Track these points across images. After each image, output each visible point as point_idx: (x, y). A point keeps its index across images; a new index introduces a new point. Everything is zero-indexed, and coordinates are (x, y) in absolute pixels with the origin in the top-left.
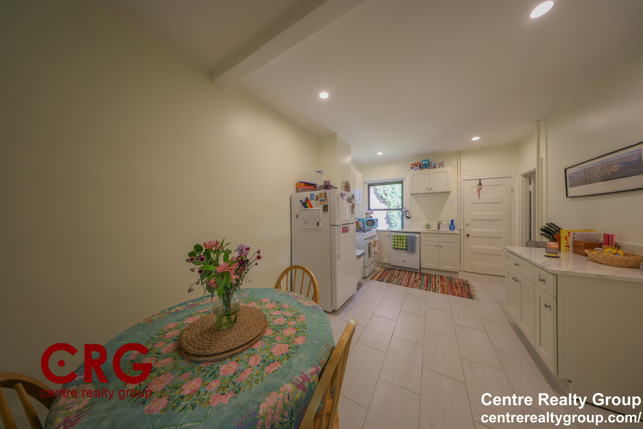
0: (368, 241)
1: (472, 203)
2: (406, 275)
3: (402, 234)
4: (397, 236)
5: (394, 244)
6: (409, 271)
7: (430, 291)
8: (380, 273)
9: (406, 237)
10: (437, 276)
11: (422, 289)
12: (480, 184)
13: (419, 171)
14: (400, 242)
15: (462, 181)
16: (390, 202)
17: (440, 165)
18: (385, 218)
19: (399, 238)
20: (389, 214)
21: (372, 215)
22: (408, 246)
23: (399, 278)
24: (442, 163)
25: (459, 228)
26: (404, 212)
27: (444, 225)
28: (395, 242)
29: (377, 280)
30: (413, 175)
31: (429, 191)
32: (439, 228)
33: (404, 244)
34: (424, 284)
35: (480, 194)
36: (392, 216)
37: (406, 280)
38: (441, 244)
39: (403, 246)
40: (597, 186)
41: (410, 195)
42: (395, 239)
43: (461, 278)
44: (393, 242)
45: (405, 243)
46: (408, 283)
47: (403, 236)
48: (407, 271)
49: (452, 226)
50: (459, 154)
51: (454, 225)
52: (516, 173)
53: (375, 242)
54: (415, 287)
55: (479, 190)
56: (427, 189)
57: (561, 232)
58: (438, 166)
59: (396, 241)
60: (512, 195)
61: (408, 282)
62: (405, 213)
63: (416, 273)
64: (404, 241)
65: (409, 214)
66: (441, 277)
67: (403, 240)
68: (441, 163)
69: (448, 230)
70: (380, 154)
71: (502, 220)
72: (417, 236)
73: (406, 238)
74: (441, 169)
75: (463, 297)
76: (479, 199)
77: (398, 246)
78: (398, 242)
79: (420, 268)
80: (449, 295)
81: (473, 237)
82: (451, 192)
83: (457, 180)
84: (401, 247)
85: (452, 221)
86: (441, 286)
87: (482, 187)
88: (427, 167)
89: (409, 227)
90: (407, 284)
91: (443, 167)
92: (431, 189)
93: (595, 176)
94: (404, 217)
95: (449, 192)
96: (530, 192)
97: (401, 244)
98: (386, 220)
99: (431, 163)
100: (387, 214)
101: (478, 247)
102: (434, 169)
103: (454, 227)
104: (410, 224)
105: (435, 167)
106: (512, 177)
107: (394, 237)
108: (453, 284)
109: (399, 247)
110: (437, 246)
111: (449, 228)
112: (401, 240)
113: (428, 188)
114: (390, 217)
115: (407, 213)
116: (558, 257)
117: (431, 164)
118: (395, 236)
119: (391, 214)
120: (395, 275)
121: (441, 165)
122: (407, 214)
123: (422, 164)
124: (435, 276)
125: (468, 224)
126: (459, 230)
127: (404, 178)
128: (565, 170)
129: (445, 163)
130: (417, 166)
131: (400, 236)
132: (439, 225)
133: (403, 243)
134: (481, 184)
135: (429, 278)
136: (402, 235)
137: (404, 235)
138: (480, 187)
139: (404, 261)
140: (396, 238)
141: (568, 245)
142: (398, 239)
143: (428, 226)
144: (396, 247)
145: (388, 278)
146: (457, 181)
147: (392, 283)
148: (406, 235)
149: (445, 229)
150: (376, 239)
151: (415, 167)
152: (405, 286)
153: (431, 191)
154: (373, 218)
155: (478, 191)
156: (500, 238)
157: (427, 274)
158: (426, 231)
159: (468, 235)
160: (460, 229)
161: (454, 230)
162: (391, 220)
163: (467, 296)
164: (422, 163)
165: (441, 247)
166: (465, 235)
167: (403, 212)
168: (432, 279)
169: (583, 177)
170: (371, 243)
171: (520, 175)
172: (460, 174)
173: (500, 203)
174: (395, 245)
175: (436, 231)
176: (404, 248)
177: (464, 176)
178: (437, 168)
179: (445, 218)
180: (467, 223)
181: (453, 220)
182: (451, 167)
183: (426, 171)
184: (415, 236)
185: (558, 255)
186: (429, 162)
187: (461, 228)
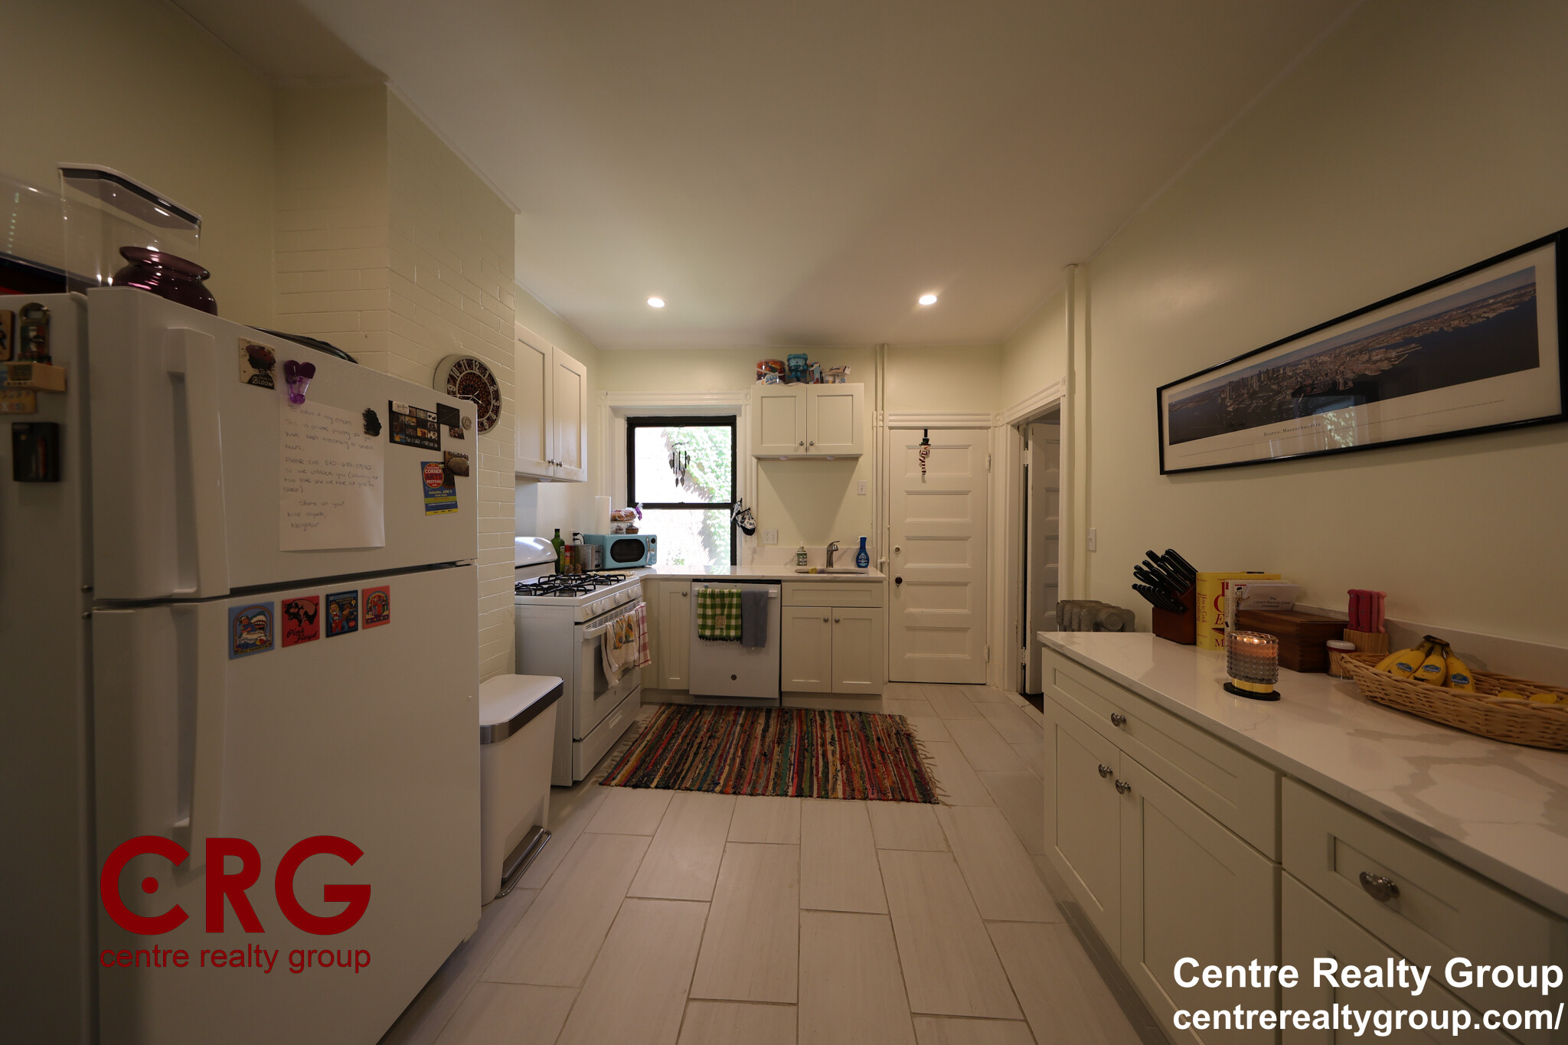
0: (591, 631)
1: (909, 493)
2: (739, 727)
3: (727, 588)
4: (713, 596)
5: (700, 622)
6: (748, 709)
7: (811, 796)
8: (649, 737)
9: (739, 595)
10: (826, 714)
11: (786, 795)
12: (926, 442)
13: (780, 388)
14: (722, 614)
15: (886, 429)
16: (712, 489)
17: (834, 376)
18: (700, 533)
19: (718, 601)
20: (708, 522)
21: (636, 523)
22: (744, 626)
23: (711, 753)
24: (841, 371)
25: (879, 561)
26: (737, 514)
27: (843, 554)
28: (704, 616)
29: (625, 786)
30: (762, 397)
31: (807, 449)
32: (830, 563)
33: (733, 622)
34: (791, 765)
35: (926, 467)
36: (717, 525)
37: (734, 759)
38: (838, 613)
39: (729, 627)
40: (1285, 431)
41: (755, 461)
42: (704, 606)
43: (886, 712)
44: (699, 616)
45: (737, 617)
46: (740, 771)
47: (731, 595)
48: (742, 707)
49: (862, 557)
50: (882, 352)
51: (866, 554)
52: (998, 418)
53: (629, 626)
54: (760, 792)
55: (924, 455)
56: (802, 444)
57: (1198, 582)
58: (831, 379)
59: (709, 612)
60: (990, 475)
61: (742, 764)
62: (740, 516)
63: (769, 712)
64: (734, 611)
65: (752, 521)
66: (839, 715)
67: (730, 606)
68: (838, 369)
69: (853, 567)
70: (656, 302)
71: (969, 537)
72: (773, 590)
73: (739, 599)
74: (837, 387)
75: (908, 800)
76: (924, 481)
77: (713, 628)
78: (713, 617)
79: (781, 693)
80: (869, 802)
81: (909, 584)
82: (861, 460)
83: (875, 425)
84: (725, 631)
85: (863, 540)
86: (841, 760)
87: (931, 450)
88: (802, 379)
89: (752, 561)
90: (737, 779)
91: (843, 381)
92: (812, 444)
93: (1279, 398)
94: (739, 530)
95: (855, 458)
96: (1026, 469)
97: (725, 622)
98: (700, 539)
99: (812, 366)
100: (704, 522)
101: (920, 610)
102: (820, 385)
103: (868, 559)
104: (754, 551)
105: (822, 381)
106: (990, 427)
107: (701, 600)
108: (873, 741)
109: (717, 633)
110: (826, 621)
111: (854, 563)
112: (723, 606)
113: (804, 442)
114: (712, 530)
115: (747, 517)
116: (1274, 697)
117: (812, 369)
118: (704, 595)
119: (714, 522)
120: (698, 740)
121: (839, 375)
122: (747, 520)
123: (787, 368)
124: (822, 713)
125: (898, 550)
126: (879, 566)
127: (739, 408)
128: (1160, 391)
129: (847, 371)
130: (773, 370)
131: (722, 595)
132: (830, 552)
133: (729, 617)
134: (928, 440)
135: (805, 728)
136: (726, 591)
137: (734, 591)
138: (925, 448)
139: (734, 677)
140: (709, 601)
141: (1221, 627)
142: (713, 606)
143: (802, 557)
144: (708, 633)
145: (671, 759)
146: (875, 428)
147: (683, 786)
148: (739, 591)
149: (845, 563)
150: (633, 612)
151: (770, 375)
152: (728, 793)
153: (812, 452)
154: (640, 533)
155: (922, 459)
156: (965, 584)
157: (799, 710)
158: (796, 574)
159: (899, 581)
160: (881, 564)
161: (866, 567)
162: (715, 537)
163: (918, 795)
164: (787, 363)
165: (837, 621)
166: (893, 580)
167: (734, 514)
168: (814, 730)
169: (1228, 407)
170: (606, 634)
171: (1007, 423)
172: (883, 410)
173: (966, 493)
174: (704, 627)
175: (822, 572)
176: (733, 633)
177: (890, 415)
178: (827, 382)
179: (847, 531)
180: (897, 546)
181: (865, 539)
182: (862, 384)
183: (797, 388)
184: (767, 593)
185: (1276, 687)
186: (806, 364)
187: (883, 560)
